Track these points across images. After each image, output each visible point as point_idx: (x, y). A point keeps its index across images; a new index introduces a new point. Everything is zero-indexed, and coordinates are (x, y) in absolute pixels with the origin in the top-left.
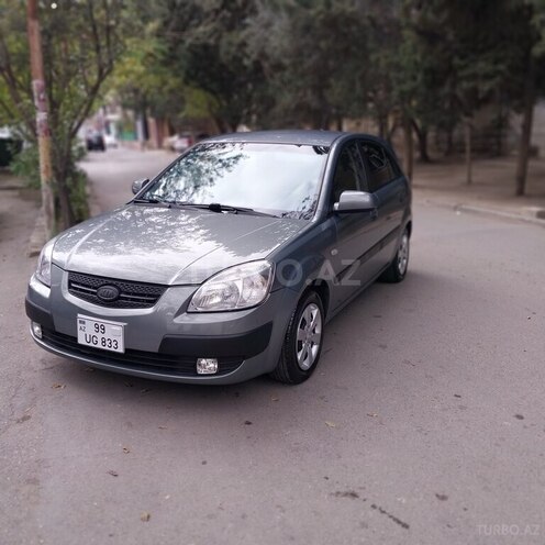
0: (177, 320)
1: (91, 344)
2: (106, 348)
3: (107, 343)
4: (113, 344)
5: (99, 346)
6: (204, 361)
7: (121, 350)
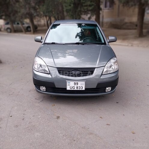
0: (101, 78)
1: (72, 89)
2: (78, 89)
3: (79, 88)
4: (81, 88)
5: (76, 89)
6: (107, 89)
7: (84, 89)
